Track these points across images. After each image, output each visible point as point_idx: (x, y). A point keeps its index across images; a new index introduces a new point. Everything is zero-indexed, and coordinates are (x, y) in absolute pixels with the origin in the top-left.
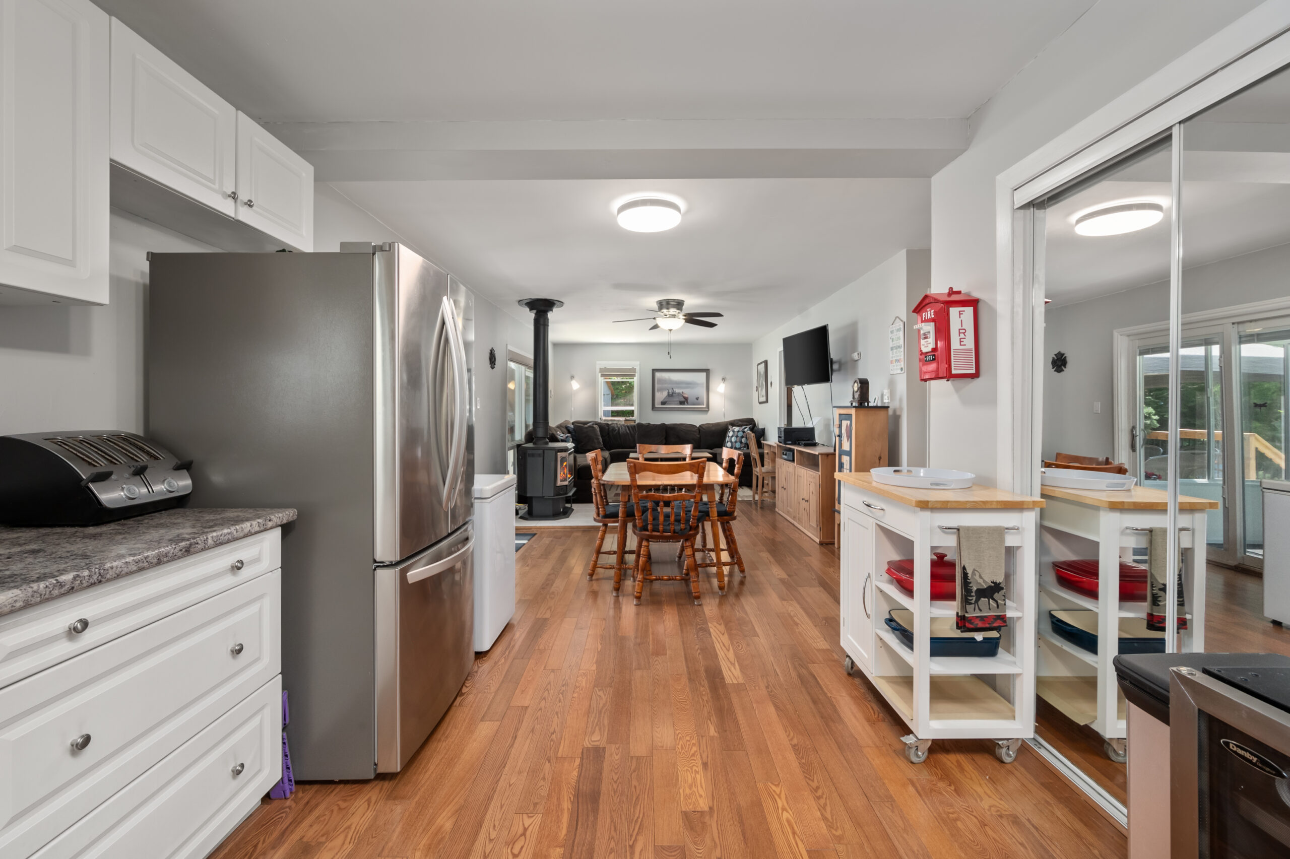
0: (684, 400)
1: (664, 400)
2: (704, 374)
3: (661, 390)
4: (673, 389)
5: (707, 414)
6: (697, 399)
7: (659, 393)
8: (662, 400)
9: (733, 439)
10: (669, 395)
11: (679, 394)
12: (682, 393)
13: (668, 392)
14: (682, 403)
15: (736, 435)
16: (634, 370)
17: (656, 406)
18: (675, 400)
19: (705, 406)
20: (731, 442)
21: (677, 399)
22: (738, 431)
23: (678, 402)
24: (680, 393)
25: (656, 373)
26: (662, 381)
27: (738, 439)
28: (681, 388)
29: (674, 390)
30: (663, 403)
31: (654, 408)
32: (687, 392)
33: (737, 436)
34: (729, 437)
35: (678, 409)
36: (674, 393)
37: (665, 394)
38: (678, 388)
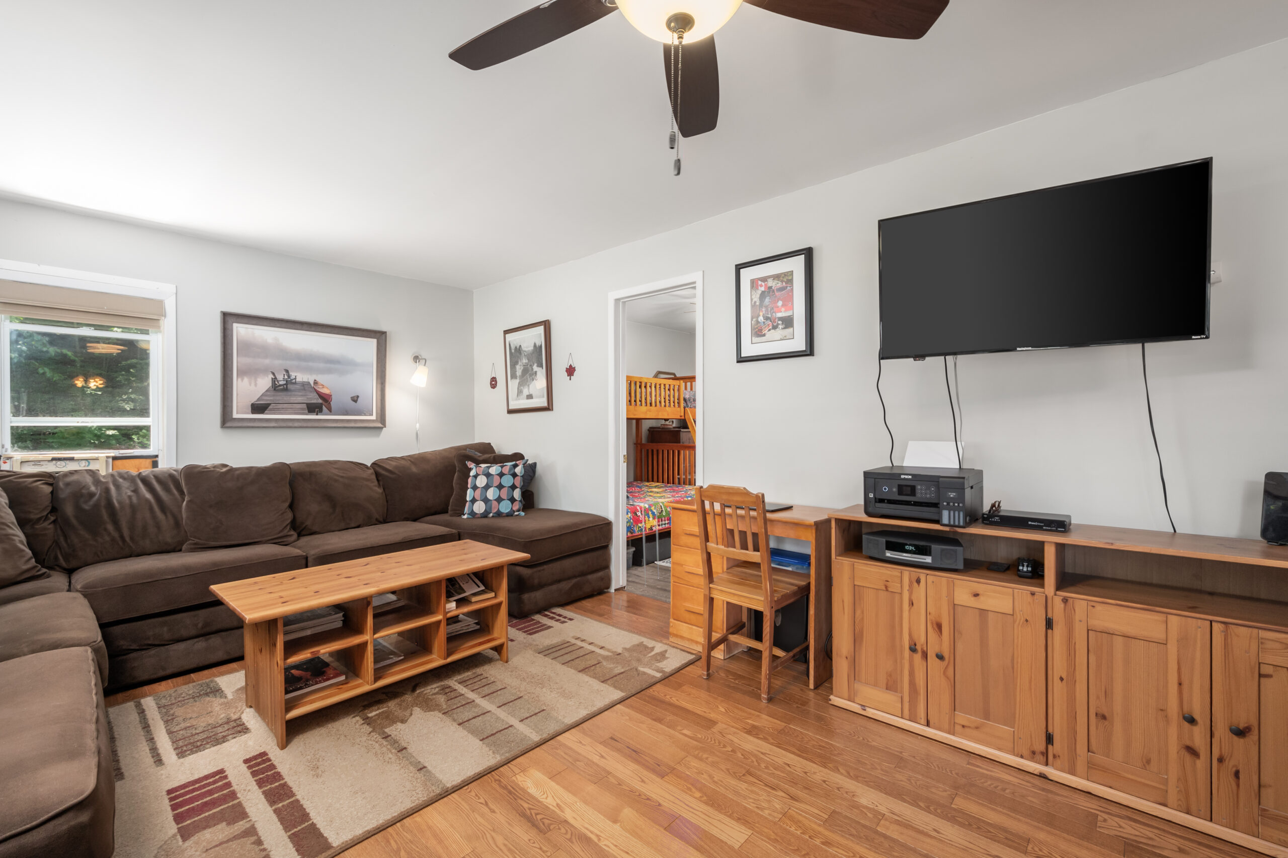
0: (320, 401)
1: (258, 400)
2: (373, 342)
3: (247, 372)
4: (287, 371)
5: (378, 435)
6: (355, 399)
7: (246, 380)
8: (254, 399)
9: (491, 494)
10: (275, 387)
11: (305, 386)
12: (316, 382)
13: (274, 380)
14: (313, 408)
15: (496, 483)
16: (159, 305)
17: (235, 416)
18: (293, 399)
19: (374, 417)
20: (486, 500)
21: (300, 399)
22: (501, 475)
23: (305, 406)
24: (309, 383)
25: (235, 325)
26: (247, 347)
27: (504, 493)
28: (310, 370)
29: (293, 375)
30: (258, 408)
31: (226, 420)
32: (329, 383)
33: (500, 487)
34: (475, 488)
35: (305, 425)
36: (289, 382)
37: (264, 383)
38: (300, 369)
